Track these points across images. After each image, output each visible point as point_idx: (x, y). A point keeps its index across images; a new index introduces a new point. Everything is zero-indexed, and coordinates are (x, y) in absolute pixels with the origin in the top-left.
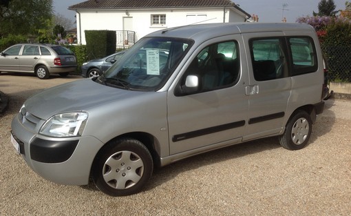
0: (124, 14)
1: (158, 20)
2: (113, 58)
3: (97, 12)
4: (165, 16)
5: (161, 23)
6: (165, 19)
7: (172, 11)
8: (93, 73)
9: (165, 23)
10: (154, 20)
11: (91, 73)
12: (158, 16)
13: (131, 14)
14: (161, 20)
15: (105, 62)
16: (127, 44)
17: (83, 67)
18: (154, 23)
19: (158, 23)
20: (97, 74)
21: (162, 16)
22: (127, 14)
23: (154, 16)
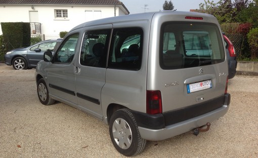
0: (30, 9)
1: (61, 14)
2: (37, 47)
3: (4, 6)
4: (66, 11)
5: (64, 16)
6: (67, 14)
7: (72, 7)
8: (18, 61)
9: (67, 16)
10: (57, 14)
11: (16, 61)
12: (60, 11)
13: (37, 8)
14: (63, 14)
15: (29, 51)
16: (35, 33)
17: (8, 56)
18: (58, 16)
19: (61, 16)
20: (21, 62)
21: (64, 11)
22: (33, 8)
23: (57, 11)
